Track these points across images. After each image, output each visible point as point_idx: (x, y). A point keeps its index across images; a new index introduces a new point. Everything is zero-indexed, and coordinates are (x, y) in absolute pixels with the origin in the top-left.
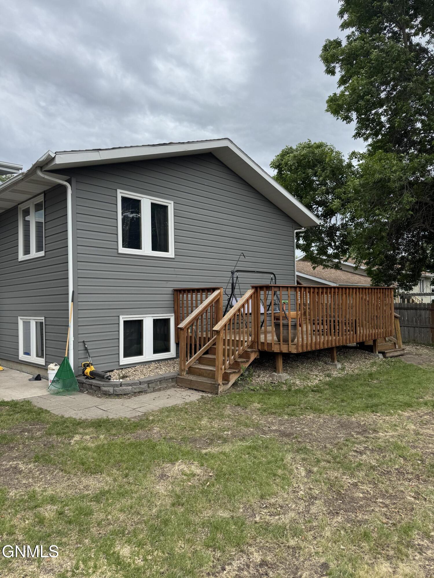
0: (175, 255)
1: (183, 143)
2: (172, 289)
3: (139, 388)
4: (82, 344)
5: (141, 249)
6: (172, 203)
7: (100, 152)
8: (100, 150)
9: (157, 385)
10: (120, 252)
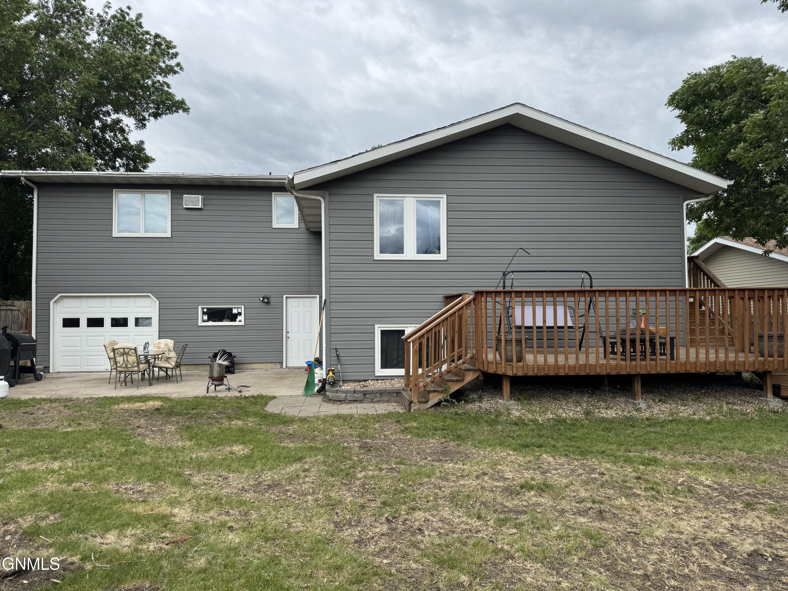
0: (448, 256)
1: (445, 127)
2: (442, 296)
3: (353, 396)
4: (335, 351)
5: (403, 253)
6: (445, 196)
7: (338, 163)
8: (339, 161)
9: (376, 397)
10: (376, 258)
